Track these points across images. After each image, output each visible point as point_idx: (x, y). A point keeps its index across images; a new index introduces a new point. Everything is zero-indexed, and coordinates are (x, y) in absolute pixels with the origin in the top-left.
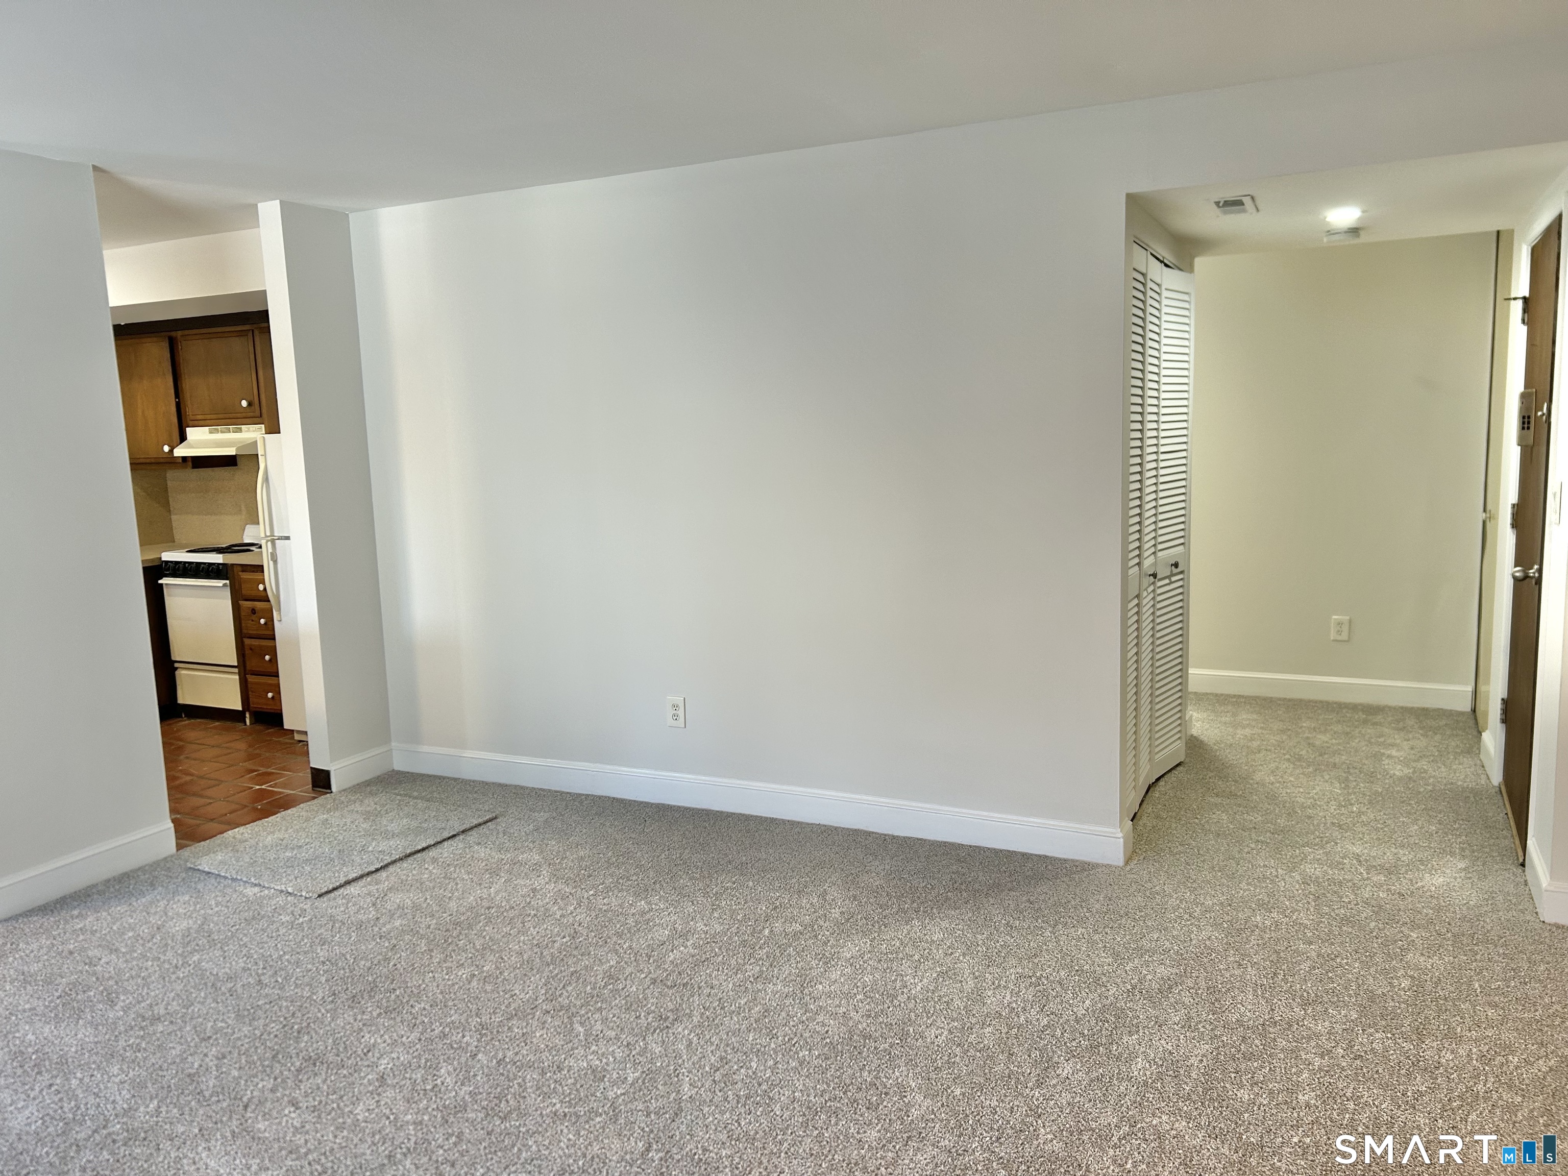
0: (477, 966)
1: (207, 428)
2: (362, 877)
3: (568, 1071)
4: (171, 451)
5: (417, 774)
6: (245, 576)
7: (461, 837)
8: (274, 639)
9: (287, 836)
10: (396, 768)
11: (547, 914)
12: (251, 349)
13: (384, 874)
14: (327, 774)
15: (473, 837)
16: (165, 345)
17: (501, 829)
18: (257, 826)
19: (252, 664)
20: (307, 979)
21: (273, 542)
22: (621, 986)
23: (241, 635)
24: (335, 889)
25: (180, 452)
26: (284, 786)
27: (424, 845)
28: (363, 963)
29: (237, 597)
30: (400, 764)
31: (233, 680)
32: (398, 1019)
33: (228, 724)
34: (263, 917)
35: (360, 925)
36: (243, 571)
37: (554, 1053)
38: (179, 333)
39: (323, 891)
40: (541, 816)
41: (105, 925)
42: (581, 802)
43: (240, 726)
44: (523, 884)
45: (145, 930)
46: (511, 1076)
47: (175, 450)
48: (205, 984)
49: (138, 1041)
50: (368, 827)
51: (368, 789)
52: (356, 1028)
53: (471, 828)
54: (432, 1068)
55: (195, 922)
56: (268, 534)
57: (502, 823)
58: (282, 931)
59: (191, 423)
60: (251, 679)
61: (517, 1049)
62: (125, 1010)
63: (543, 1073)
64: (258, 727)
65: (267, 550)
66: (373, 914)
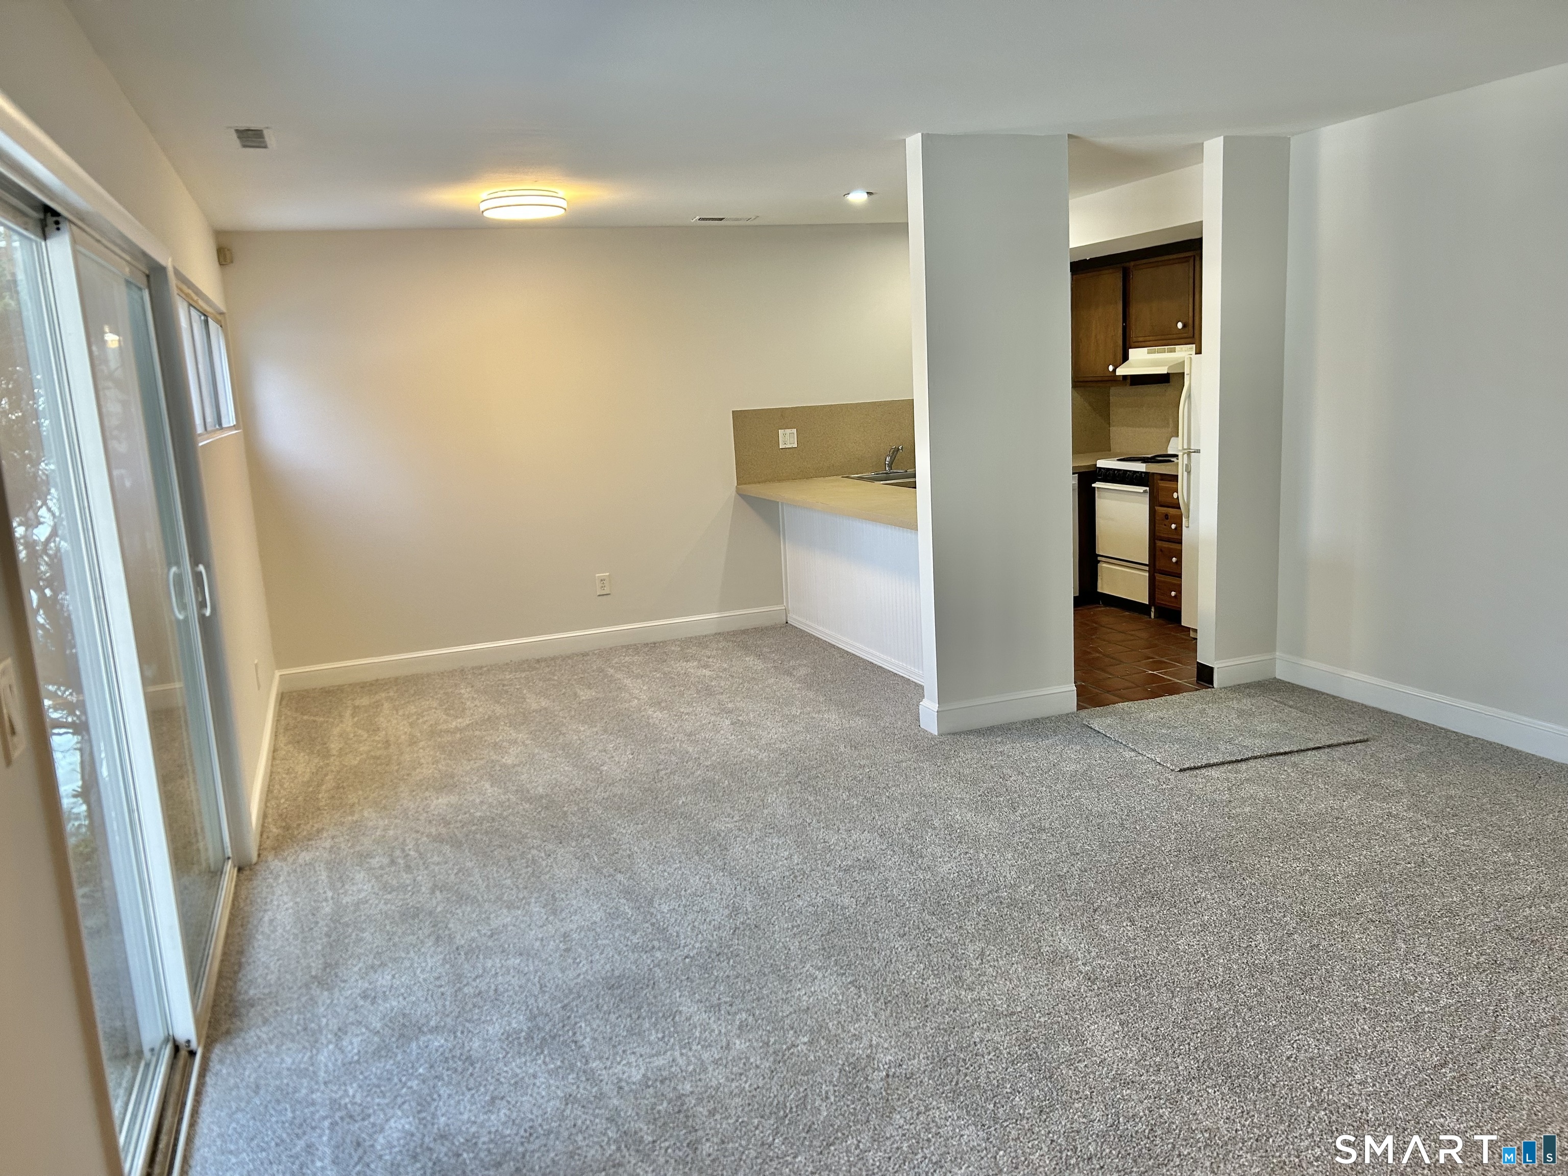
0: (1313, 864)
1: (1146, 349)
2: (1223, 763)
3: (1379, 975)
4: (1114, 370)
5: (1298, 686)
6: (1162, 484)
7: (1327, 750)
8: (1181, 543)
9: (1166, 716)
10: (1279, 676)
11: (1397, 837)
12: (1191, 274)
13: (1243, 766)
14: (1211, 669)
15: (1338, 753)
16: (1119, 276)
17: (1369, 752)
18: (1144, 704)
19: (1160, 564)
20: (1159, 833)
21: (1189, 454)
22: (1458, 922)
23: (1154, 536)
24: (1195, 768)
25: (1121, 371)
26: (1173, 675)
27: (1287, 750)
28: (1209, 833)
29: (1154, 503)
30: (1281, 673)
31: (1144, 576)
32: (1229, 886)
33: (1136, 615)
34: (1134, 777)
35: (1213, 803)
36: (1162, 480)
37: (1369, 956)
38: (1132, 263)
39: (1185, 767)
40: (1417, 749)
41: (1017, 753)
42: (1467, 744)
43: (1146, 618)
44: (1378, 808)
45: (1044, 764)
46: (1321, 961)
47: (1118, 370)
48: (1081, 815)
49: (1027, 841)
50: (1239, 724)
51: (1247, 691)
52: (1191, 881)
53: (1339, 745)
54: (1250, 933)
55: (1081, 768)
56: (1185, 447)
57: (1373, 747)
58: (1147, 791)
59: (1133, 344)
60: (1159, 577)
61: (1333, 942)
62: (1023, 817)
63: (1353, 969)
64: (1161, 621)
65: (1182, 461)
66: (1227, 796)
